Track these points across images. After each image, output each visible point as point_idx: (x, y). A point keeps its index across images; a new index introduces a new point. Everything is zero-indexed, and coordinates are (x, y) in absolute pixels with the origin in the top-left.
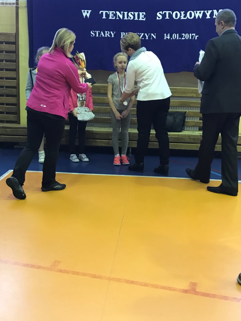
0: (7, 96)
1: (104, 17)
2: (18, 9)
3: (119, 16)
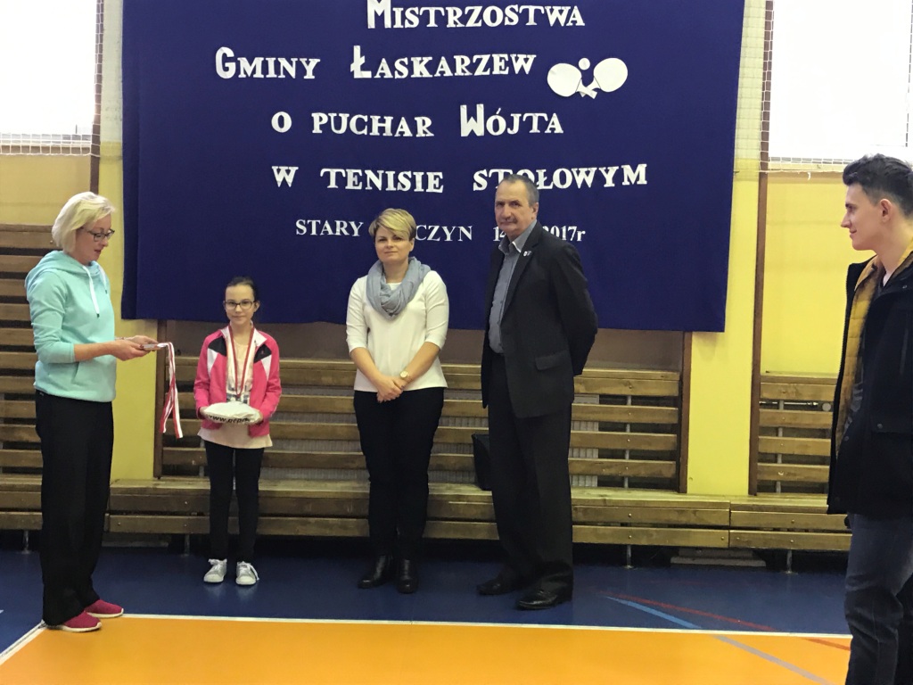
1: (333, 185)
2: (98, 163)
3: (372, 183)
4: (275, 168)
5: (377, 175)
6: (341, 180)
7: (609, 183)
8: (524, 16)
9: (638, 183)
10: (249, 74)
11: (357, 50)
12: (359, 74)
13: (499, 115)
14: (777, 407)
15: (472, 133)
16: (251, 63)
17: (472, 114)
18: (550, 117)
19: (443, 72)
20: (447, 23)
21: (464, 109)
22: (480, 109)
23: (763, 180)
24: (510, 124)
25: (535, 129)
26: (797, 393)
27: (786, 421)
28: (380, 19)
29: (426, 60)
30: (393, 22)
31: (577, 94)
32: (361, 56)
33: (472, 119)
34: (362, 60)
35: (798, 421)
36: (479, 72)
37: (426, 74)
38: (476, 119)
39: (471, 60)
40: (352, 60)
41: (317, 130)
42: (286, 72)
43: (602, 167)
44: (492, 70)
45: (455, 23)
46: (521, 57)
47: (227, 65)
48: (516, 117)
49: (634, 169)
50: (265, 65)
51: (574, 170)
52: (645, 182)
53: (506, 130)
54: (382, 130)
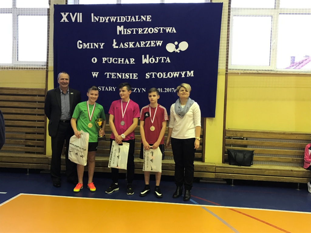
0: (38, 134)
1: (108, 77)
2: (48, 72)
3: (118, 76)
4: (92, 73)
5: (120, 74)
6: (110, 76)
7: (183, 76)
8: (159, 30)
9: (191, 76)
10: (86, 47)
11: (114, 40)
12: (115, 47)
13: (153, 57)
14: (231, 138)
15: (145, 62)
16: (86, 45)
17: (145, 57)
18: (167, 58)
19: (138, 46)
20: (139, 33)
21: (143, 56)
22: (148, 56)
23: (227, 75)
24: (156, 60)
25: (163, 61)
26: (236, 135)
27: (233, 143)
28: (120, 32)
29: (133, 43)
30: (124, 33)
31: (174, 51)
32: (115, 42)
33: (145, 59)
34: (116, 43)
35: (237, 143)
36: (147, 46)
37: (133, 47)
38: (146, 59)
39: (145, 43)
40: (113, 44)
41: (104, 62)
42: (95, 47)
43: (181, 71)
44: (151, 45)
45: (141, 33)
46: (159, 41)
47: (80, 45)
48: (157, 58)
49: (190, 72)
50: (90, 45)
51: (174, 73)
52: (193, 76)
53: (155, 62)
54: (121, 62)
